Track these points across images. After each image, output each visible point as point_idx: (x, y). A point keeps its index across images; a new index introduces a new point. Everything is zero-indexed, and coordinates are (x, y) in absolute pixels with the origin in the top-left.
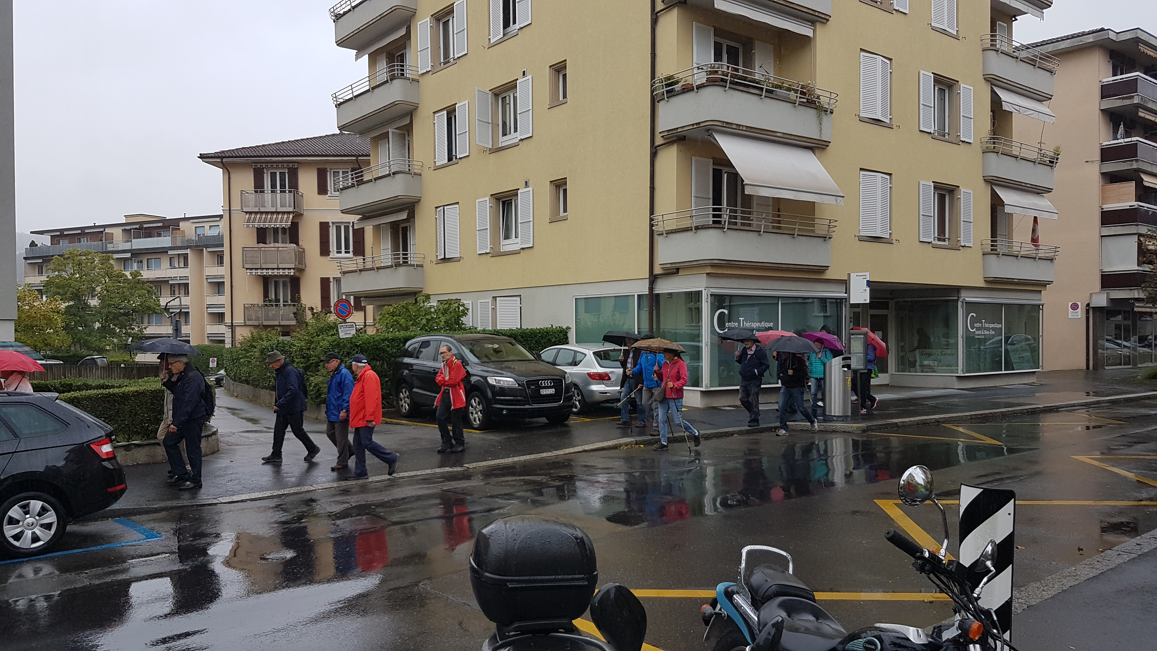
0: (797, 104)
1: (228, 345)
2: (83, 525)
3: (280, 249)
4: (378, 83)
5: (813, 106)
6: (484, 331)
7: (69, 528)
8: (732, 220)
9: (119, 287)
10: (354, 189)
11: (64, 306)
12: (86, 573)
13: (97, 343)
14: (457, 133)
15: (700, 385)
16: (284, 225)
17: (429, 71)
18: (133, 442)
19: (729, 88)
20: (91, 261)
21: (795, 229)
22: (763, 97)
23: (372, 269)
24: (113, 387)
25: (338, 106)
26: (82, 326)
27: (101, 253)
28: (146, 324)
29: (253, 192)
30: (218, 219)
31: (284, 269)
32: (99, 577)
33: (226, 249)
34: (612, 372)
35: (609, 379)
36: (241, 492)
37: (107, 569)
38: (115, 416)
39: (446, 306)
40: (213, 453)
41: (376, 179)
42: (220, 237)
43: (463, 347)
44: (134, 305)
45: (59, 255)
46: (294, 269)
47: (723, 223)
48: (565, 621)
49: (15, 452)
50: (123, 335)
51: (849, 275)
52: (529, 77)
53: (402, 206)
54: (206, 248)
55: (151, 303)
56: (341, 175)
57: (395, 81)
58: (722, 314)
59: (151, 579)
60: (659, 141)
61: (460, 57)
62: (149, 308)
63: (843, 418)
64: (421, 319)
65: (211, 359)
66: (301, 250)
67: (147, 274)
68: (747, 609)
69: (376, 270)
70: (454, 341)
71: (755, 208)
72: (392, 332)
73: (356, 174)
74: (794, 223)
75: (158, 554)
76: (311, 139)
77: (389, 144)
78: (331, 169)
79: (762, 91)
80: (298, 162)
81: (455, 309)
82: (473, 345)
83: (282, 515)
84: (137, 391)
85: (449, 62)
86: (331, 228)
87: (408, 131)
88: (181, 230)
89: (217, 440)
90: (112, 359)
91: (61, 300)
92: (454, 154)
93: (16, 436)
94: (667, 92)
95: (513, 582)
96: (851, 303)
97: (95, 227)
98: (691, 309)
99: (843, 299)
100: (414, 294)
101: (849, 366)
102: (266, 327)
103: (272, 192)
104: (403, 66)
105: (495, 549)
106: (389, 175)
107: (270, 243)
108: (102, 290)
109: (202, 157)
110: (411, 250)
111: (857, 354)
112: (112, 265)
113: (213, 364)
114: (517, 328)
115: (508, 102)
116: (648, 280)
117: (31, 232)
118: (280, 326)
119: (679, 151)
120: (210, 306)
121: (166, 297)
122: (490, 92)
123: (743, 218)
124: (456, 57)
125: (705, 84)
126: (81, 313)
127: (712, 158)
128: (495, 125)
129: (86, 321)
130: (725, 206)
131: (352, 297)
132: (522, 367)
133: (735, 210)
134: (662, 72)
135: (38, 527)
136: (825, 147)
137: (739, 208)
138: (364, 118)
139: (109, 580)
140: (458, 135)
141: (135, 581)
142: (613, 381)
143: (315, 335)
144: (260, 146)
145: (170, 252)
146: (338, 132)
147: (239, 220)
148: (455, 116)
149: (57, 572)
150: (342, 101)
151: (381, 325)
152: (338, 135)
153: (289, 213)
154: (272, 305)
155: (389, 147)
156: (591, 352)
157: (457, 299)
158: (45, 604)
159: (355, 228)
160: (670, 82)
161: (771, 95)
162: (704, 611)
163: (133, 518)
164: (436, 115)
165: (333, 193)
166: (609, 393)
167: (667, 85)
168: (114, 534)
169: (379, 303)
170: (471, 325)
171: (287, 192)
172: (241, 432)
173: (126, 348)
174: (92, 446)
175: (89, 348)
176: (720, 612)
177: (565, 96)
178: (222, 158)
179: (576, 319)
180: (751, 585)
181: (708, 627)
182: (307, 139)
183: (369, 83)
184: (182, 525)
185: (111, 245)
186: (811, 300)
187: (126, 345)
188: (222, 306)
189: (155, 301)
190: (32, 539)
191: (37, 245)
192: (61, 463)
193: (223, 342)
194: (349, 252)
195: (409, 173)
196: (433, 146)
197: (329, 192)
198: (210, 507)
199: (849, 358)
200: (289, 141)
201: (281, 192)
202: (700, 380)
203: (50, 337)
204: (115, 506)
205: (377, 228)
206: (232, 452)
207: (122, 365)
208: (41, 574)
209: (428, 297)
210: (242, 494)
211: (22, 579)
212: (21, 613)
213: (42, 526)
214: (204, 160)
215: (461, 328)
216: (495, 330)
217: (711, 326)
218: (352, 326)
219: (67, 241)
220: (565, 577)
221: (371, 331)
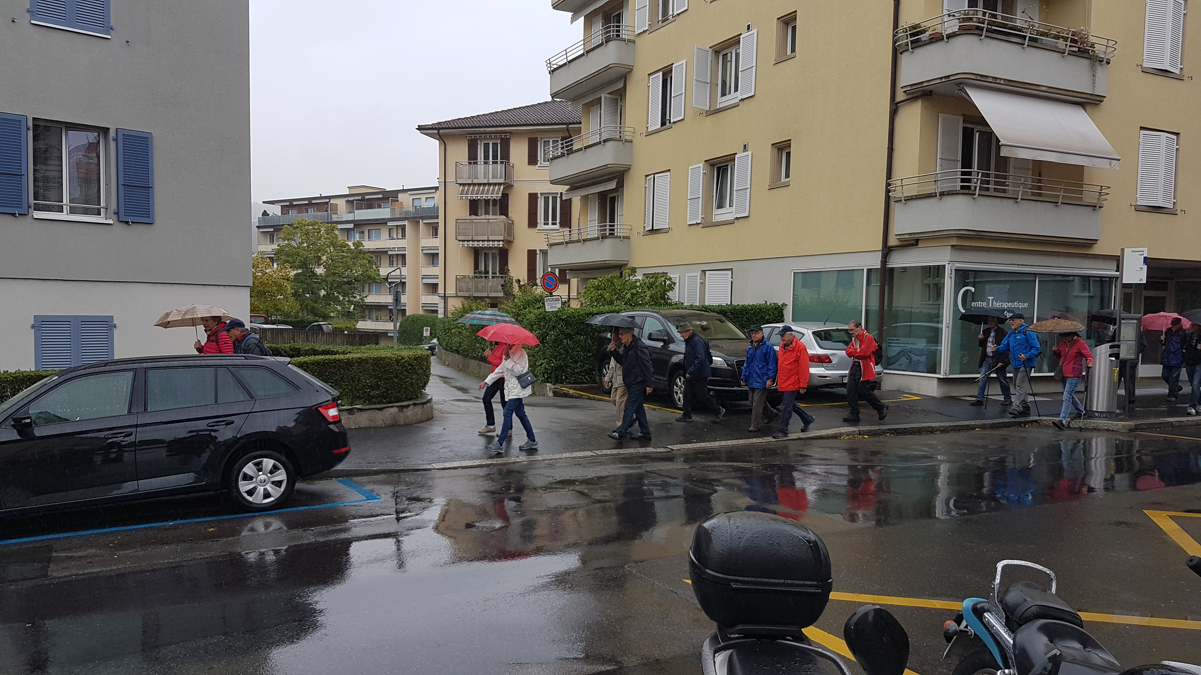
0: (1066, 54)
1: (441, 316)
2: (310, 484)
3: (491, 221)
4: (593, 47)
5: (1086, 55)
6: (691, 307)
7: (299, 485)
8: (984, 186)
9: (343, 257)
10: (564, 158)
11: (293, 273)
12: (312, 530)
13: (323, 310)
14: (672, 96)
15: (937, 371)
16: (495, 196)
17: (646, 31)
18: (356, 406)
19: (985, 36)
20: (317, 231)
21: (1058, 196)
22: (1026, 46)
23: (579, 241)
24: (336, 353)
25: (552, 72)
26: (309, 293)
27: (327, 223)
28: (366, 293)
29: (467, 163)
30: (434, 191)
31: (494, 241)
32: (323, 534)
33: (441, 221)
34: (832, 355)
35: (830, 361)
36: (453, 459)
37: (331, 528)
38: (340, 381)
39: (653, 280)
40: (428, 420)
41: (586, 148)
42: (435, 209)
43: (669, 324)
44: (356, 274)
45: (288, 225)
46: (503, 241)
47: (973, 188)
48: (793, 628)
49: (251, 412)
50: (346, 303)
51: (1123, 250)
52: (754, 31)
53: (611, 174)
54: (422, 220)
55: (371, 273)
56: (551, 145)
57: (610, 43)
58: (966, 293)
59: (371, 539)
60: (900, 96)
61: (680, 14)
62: (370, 277)
63: (1108, 415)
64: (626, 293)
65: (425, 328)
66: (510, 222)
67: (368, 245)
68: (1000, 630)
69: (582, 242)
70: (660, 317)
71: (1011, 171)
72: (596, 306)
73: (566, 143)
74: (1059, 190)
75: (377, 516)
76: (524, 107)
77: (601, 110)
78: (541, 139)
79: (1025, 39)
80: (510, 133)
81: (661, 284)
82: (679, 321)
83: (491, 484)
84: (360, 358)
85: (668, 19)
86: (539, 200)
87: (621, 95)
88: (399, 201)
89: (432, 407)
90: (336, 326)
91: (290, 268)
92: (668, 118)
93: (252, 397)
94: (912, 42)
95: (738, 582)
96: (1124, 282)
97: (321, 198)
98: (929, 285)
99: (1113, 278)
100: (619, 267)
101: (1117, 356)
102: (476, 298)
103: (485, 163)
104: (619, 27)
105: (718, 545)
106: (600, 143)
107: (481, 215)
108: (327, 260)
109: (420, 128)
110: (619, 220)
111: (1129, 342)
112: (336, 235)
113: (426, 333)
114: (727, 304)
115: (729, 59)
116: (881, 252)
117: (263, 202)
118: (488, 297)
119: (924, 108)
120: (425, 277)
121: (386, 267)
122: (710, 50)
123: (996, 183)
124: (675, 14)
125: (957, 33)
126: (308, 281)
127: (962, 115)
128: (713, 85)
129: (313, 288)
130: (976, 170)
131: (557, 270)
132: (733, 346)
133: (988, 174)
134: (907, 20)
135: (269, 484)
136: (1098, 103)
137: (992, 172)
138: (578, 84)
139: (332, 538)
140: (674, 97)
141: (356, 541)
142: (834, 364)
143: (522, 308)
144: (474, 117)
145: (389, 224)
146: (550, 99)
147: (454, 191)
148: (671, 77)
149: (285, 528)
150: (555, 66)
151: (586, 299)
152: (550, 102)
153: (500, 184)
154: (481, 277)
155: (601, 113)
156: (810, 332)
157: (663, 273)
158: (274, 558)
159: (563, 199)
160: (916, 31)
161: (1034, 44)
162: (947, 628)
163: (355, 478)
164: (651, 77)
165: (542, 163)
166: (828, 377)
167: (912, 35)
168: (337, 493)
169: (584, 276)
170: (677, 300)
171: (499, 163)
172: (453, 400)
173: (348, 315)
174: (320, 409)
175: (315, 315)
176: (966, 629)
177: (793, 50)
178: (439, 129)
179: (793, 294)
180: (1006, 604)
181: (950, 644)
182: (520, 108)
183: (584, 46)
184: (400, 488)
185: (336, 216)
186: (1071, 278)
187: (349, 312)
188: (436, 277)
189: (375, 271)
190: (264, 495)
191: (268, 215)
192: (291, 424)
193: (436, 312)
194: (555, 224)
195: (620, 140)
196: (646, 110)
197: (539, 163)
198: (425, 472)
199: (1118, 346)
200: (503, 111)
201: (493, 163)
202: (938, 367)
203: (281, 303)
204: (339, 467)
205: (585, 199)
206: (445, 420)
207: (346, 332)
208: (271, 529)
209: (634, 270)
210: (454, 461)
211: (254, 533)
212: (252, 565)
213: (273, 483)
214: (422, 131)
215: (667, 303)
216: (703, 306)
217: (954, 306)
218: (558, 300)
219: (295, 211)
220: (796, 582)
221: (575, 305)
